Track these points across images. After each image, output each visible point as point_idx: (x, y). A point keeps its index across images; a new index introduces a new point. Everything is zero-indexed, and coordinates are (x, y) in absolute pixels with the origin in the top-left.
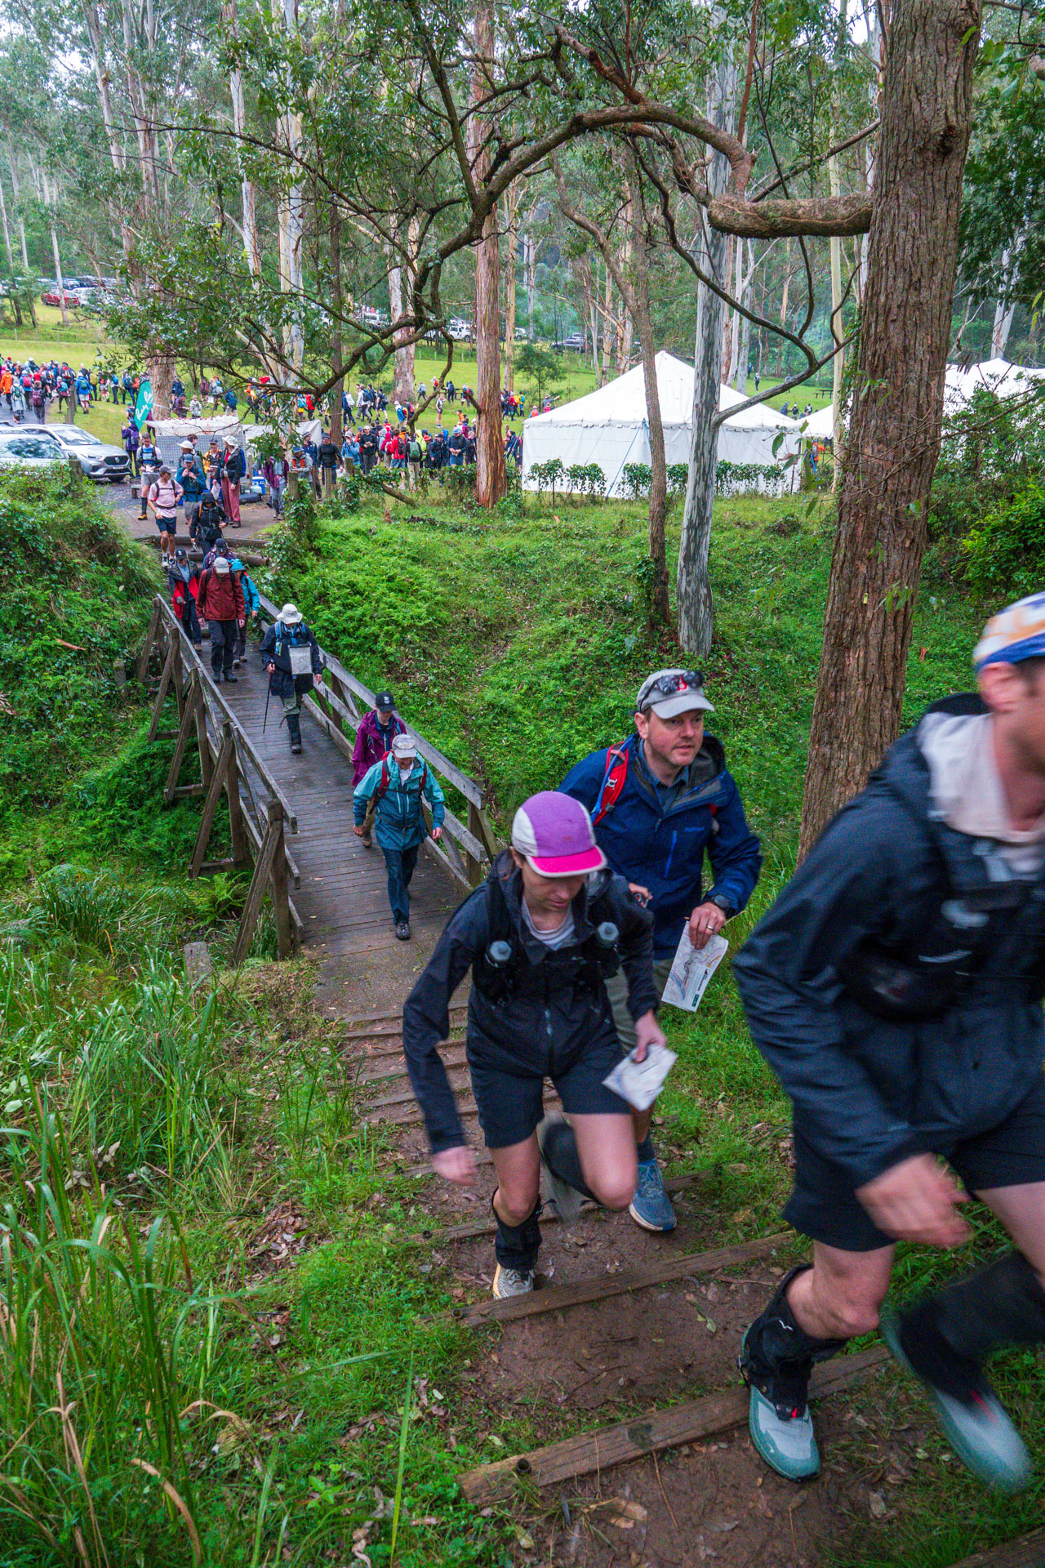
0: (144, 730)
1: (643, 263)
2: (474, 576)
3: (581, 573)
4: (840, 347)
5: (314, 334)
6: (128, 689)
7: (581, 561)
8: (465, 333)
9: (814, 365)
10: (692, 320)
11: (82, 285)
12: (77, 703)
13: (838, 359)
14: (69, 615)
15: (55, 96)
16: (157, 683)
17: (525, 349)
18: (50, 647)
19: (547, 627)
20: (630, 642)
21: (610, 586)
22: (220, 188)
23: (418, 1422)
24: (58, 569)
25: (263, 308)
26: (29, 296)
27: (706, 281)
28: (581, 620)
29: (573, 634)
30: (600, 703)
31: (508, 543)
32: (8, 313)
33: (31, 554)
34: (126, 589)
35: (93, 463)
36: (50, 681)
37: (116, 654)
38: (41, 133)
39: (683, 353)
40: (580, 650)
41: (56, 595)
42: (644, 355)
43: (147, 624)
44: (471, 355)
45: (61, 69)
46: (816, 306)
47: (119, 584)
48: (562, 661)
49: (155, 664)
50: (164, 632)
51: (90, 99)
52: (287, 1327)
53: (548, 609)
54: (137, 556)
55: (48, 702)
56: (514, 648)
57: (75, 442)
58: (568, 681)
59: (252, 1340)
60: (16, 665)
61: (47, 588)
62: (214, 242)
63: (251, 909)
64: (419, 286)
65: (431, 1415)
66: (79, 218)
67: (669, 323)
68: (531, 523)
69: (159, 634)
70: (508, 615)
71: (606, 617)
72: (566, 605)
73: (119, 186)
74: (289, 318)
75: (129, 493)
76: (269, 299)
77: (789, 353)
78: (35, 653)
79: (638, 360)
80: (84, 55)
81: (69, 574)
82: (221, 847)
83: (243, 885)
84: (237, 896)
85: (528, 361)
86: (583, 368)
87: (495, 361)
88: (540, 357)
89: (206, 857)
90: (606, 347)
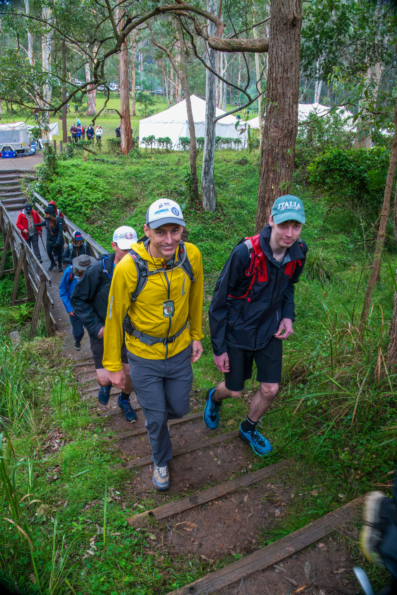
1: (185, 62)
2: (121, 181)
3: (163, 180)
4: (260, 95)
5: (55, 88)
7: (163, 175)
8: (115, 88)
9: (251, 101)
10: (204, 84)
13: (260, 99)
17: (139, 94)
20: (184, 206)
21: (175, 184)
23: (111, 502)
25: (34, 79)
27: (209, 69)
31: (134, 168)
39: (201, 96)
42: (186, 96)
44: (118, 96)
46: (251, 80)
52: (59, 472)
53: (150, 194)
56: (137, 210)
59: (46, 477)
63: (35, 318)
64: (96, 69)
65: (116, 500)
67: (196, 85)
68: (143, 160)
70: (134, 197)
71: (174, 196)
72: (158, 192)
74: (44, 82)
76: (36, 75)
77: (242, 97)
79: (184, 98)
82: (23, 294)
83: (32, 308)
84: (30, 313)
85: (141, 98)
86: (162, 101)
87: (127, 98)
88: (145, 97)
89: (17, 298)
90: (172, 93)
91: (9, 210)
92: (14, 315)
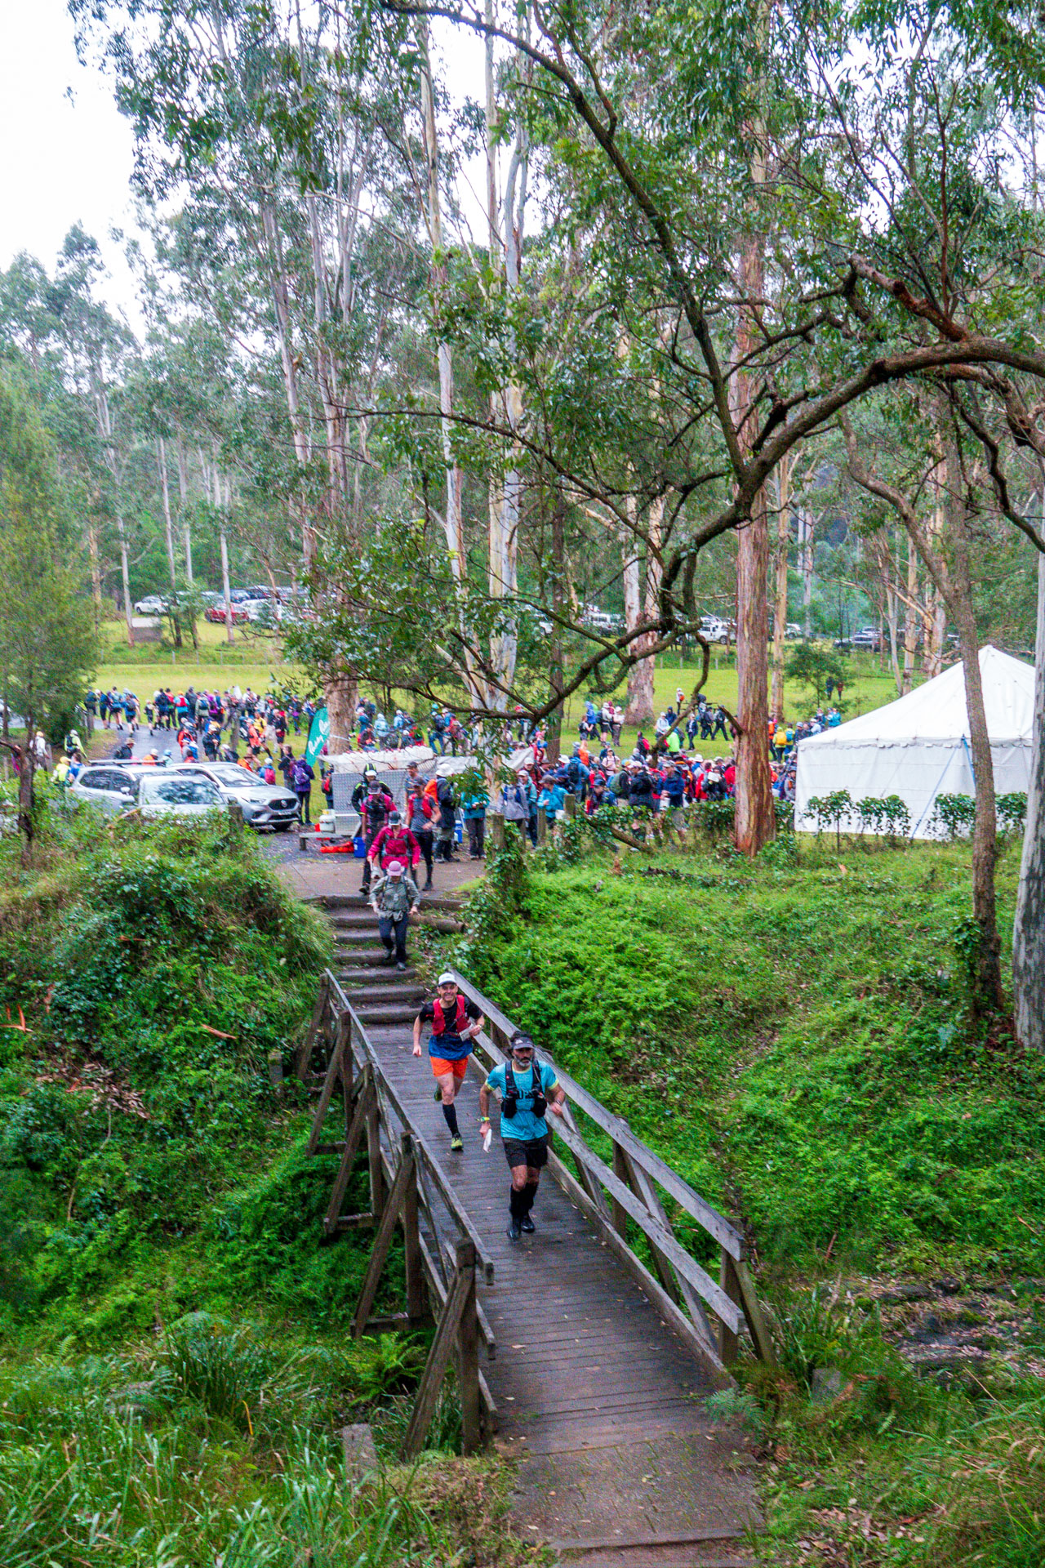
0: (302, 1141)
1: (960, 535)
2: (731, 944)
3: (877, 941)
5: (534, 645)
6: (284, 1088)
7: (876, 924)
11: (253, 597)
12: (223, 1105)
14: (218, 995)
15: (233, 383)
16: (321, 1081)
17: (799, 650)
18: (194, 1035)
19: (830, 1013)
20: (946, 1033)
21: (916, 958)
22: (425, 479)
24: (208, 938)
25: (471, 617)
26: (191, 613)
28: (877, 1004)
29: (865, 1022)
30: (904, 1115)
31: (776, 901)
32: (166, 634)
33: (178, 920)
34: (288, 962)
35: (255, 807)
36: (193, 1076)
37: (273, 1044)
38: (216, 425)
39: (1018, 648)
40: (875, 1044)
41: (204, 968)
43: (311, 1006)
44: (730, 661)
45: (242, 352)
47: (280, 956)
48: (850, 1059)
49: (320, 1055)
50: (332, 1017)
51: (274, 384)
53: (831, 988)
54: (303, 922)
55: (189, 1104)
56: (784, 1041)
57: (236, 784)
58: (858, 1086)
60: (154, 1057)
61: (194, 961)
62: (415, 542)
63: (429, 1383)
64: (667, 582)
66: (254, 519)
67: (997, 609)
68: (808, 874)
69: (326, 1017)
70: (775, 996)
71: (912, 998)
72: (856, 983)
73: (303, 481)
74: (503, 628)
75: (297, 843)
76: (479, 606)
78: (177, 1041)
80: (268, 334)
81: (221, 943)
82: (392, 1296)
83: (419, 1349)
84: (409, 1364)
85: (804, 664)
86: (877, 671)
87: (761, 666)
88: (819, 659)
89: (372, 1311)
90: (910, 643)
91: (372, 1022)
92: (358, 1367)
